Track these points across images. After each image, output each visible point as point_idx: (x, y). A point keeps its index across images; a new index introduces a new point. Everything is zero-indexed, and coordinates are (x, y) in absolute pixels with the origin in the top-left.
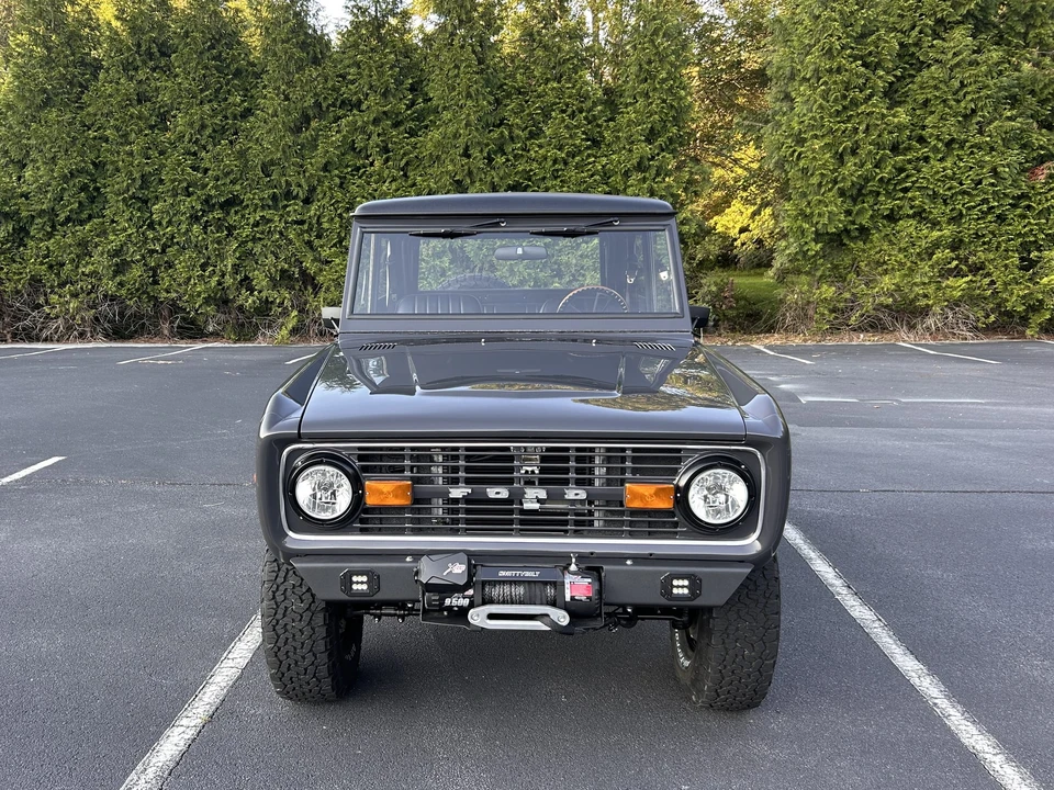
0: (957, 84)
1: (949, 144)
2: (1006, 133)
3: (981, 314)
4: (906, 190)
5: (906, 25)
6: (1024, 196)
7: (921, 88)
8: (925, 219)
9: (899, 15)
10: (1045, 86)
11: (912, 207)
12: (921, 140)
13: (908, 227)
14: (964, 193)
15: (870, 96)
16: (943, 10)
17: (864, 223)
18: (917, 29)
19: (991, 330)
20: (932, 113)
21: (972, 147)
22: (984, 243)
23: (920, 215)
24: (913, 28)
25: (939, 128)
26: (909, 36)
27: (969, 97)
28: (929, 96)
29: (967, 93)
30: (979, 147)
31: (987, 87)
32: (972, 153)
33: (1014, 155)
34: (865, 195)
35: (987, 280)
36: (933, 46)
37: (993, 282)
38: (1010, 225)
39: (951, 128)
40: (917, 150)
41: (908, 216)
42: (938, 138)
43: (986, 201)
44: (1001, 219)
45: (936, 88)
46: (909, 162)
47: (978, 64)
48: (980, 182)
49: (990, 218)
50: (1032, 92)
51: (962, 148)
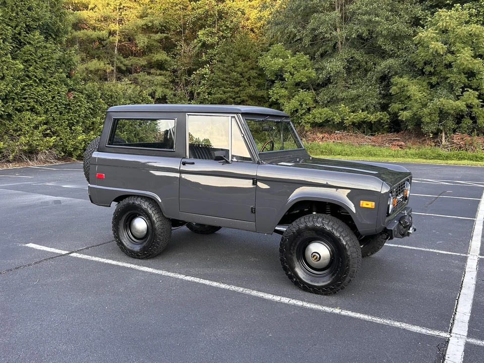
0: (39, 55)
1: (40, 80)
2: (61, 78)
3: (58, 152)
4: (25, 98)
5: (14, 24)
6: (69, 105)
7: (25, 53)
8: (33, 111)
9: (10, 19)
10: (68, 62)
11: (29, 106)
12: (28, 76)
13: (28, 115)
14: (49, 101)
15: (6, 54)
16: (30, 22)
17: (10, 111)
18: (20, 27)
19: (63, 159)
20: (31, 66)
21: (49, 82)
22: (57, 123)
23: (32, 110)
24: (17, 26)
25: (36, 73)
26: (15, 29)
27: (46, 61)
28: (29, 58)
29: (45, 59)
30: (51, 82)
31: (52, 58)
32: (50, 85)
33: (65, 88)
34: (7, 99)
35: (58, 138)
36: (26, 36)
37: (61, 139)
38: (64, 115)
39: (40, 73)
40: (27, 81)
41: (27, 110)
42: (36, 77)
43: (56, 105)
44: (61, 113)
45: (31, 54)
46: (25, 85)
47: (46, 48)
48: (54, 97)
49: (58, 112)
50: (63, 63)
51: (45, 82)
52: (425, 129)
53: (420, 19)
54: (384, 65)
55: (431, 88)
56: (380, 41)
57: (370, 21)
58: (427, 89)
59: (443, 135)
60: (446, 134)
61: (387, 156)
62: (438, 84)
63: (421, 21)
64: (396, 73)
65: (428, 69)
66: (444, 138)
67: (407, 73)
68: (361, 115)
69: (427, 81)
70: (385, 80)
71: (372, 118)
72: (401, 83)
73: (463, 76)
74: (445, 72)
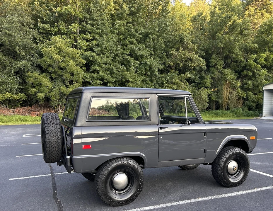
52: (52, 104)
53: (36, 39)
54: (20, 64)
55: (52, 80)
56: (17, 49)
57: (9, 34)
58: (50, 81)
59: (60, 107)
60: (61, 106)
61: (34, 121)
62: (55, 78)
63: (36, 40)
64: (29, 70)
65: (50, 69)
66: (60, 109)
67: (35, 70)
68: (8, 95)
69: (49, 76)
70: (18, 74)
71: (16, 97)
72: (35, 76)
73: (69, 75)
74: (59, 72)
